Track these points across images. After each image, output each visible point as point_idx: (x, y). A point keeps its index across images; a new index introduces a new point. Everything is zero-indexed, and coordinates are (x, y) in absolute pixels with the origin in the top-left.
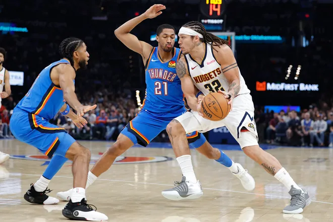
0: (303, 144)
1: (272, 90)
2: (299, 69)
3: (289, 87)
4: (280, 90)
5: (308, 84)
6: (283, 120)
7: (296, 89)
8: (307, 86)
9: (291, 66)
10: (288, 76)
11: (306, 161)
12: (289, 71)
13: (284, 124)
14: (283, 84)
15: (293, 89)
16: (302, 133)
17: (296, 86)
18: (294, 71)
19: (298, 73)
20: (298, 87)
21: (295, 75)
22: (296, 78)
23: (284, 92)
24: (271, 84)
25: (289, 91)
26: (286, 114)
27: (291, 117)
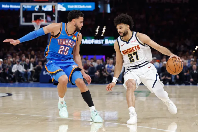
0: (107, 82)
1: (85, 44)
2: (104, 28)
3: (97, 42)
4: (91, 44)
5: (111, 40)
6: (92, 65)
7: (102, 43)
8: (110, 41)
9: (99, 27)
10: (97, 34)
11: (107, 94)
12: (97, 30)
13: (93, 68)
14: (93, 40)
15: (100, 43)
16: (107, 74)
17: (102, 41)
18: (101, 30)
19: (104, 31)
20: (104, 42)
21: (102, 33)
22: (102, 35)
23: (94, 45)
24: (84, 40)
25: (97, 44)
26: (95, 61)
27: (98, 63)
